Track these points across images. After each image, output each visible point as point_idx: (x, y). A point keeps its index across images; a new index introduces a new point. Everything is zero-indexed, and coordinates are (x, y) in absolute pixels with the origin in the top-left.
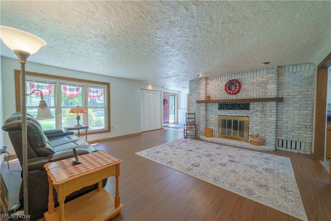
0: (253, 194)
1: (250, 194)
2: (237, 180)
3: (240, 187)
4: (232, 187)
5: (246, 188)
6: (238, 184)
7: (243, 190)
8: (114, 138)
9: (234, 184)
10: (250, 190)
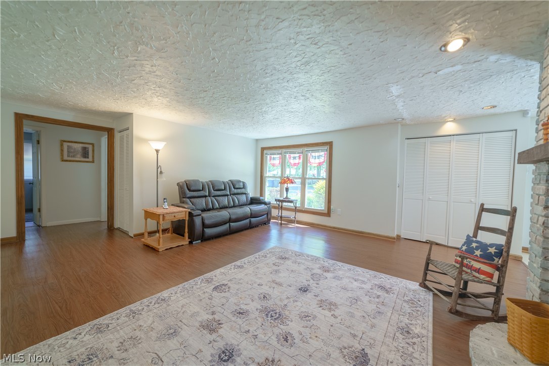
0: (90, 330)
1: (96, 327)
2: (141, 326)
3: (120, 321)
4: (129, 311)
5: (109, 328)
6: (129, 322)
7: (110, 322)
8: (334, 228)
9: (133, 317)
10: (101, 332)
